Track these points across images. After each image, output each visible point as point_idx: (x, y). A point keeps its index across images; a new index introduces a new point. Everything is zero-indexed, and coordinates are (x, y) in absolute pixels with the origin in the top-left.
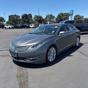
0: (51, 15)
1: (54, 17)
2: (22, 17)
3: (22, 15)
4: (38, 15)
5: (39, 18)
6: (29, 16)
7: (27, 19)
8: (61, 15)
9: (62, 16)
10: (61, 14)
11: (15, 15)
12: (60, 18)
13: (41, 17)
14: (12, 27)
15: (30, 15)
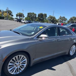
0: (64, 17)
1: (66, 19)
2: (38, 15)
3: (39, 14)
4: (53, 16)
5: (53, 18)
6: (44, 16)
7: (42, 18)
8: (73, 19)
9: (75, 19)
10: (74, 17)
11: (33, 13)
12: (72, 21)
13: (54, 18)
14: (27, 22)
15: (46, 15)
